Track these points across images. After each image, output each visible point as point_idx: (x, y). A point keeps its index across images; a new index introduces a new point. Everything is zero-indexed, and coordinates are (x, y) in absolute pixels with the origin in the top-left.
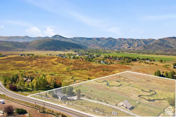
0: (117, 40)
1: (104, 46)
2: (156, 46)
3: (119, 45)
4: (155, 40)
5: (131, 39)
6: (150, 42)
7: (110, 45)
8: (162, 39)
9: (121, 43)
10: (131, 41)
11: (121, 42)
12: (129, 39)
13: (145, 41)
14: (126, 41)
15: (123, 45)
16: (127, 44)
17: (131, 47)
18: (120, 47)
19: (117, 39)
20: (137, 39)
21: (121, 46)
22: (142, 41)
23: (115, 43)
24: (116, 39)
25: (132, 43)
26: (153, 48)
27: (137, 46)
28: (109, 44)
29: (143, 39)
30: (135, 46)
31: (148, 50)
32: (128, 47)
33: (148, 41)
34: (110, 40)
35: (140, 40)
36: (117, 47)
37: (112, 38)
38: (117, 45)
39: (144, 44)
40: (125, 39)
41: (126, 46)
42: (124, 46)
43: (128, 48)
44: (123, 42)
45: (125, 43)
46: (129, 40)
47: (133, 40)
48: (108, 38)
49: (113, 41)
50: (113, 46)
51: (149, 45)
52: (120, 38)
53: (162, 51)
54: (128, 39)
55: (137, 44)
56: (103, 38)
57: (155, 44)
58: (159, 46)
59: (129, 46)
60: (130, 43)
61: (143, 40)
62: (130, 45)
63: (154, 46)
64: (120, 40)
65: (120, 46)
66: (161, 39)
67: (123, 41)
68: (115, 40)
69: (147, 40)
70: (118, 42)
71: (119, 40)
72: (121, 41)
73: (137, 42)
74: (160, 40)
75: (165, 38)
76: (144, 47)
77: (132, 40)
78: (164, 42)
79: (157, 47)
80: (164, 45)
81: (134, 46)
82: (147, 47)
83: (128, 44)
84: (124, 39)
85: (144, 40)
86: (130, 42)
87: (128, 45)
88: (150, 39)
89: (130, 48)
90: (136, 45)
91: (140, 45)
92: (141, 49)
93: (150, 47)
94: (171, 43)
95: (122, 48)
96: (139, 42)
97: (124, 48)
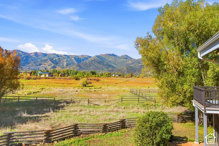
0: (31, 55)
2: (95, 64)
3: (35, 63)
4: (90, 57)
5: (55, 54)
6: (84, 60)
8: (99, 56)
9: (38, 60)
11: (40, 59)
12: (53, 54)
13: (77, 58)
14: (46, 58)
15: (42, 63)
16: (50, 61)
17: (57, 66)
18: (38, 67)
19: (31, 53)
20: (65, 55)
21: (40, 65)
22: (73, 58)
23: (27, 60)
24: (29, 54)
26: (92, 67)
27: (67, 65)
29: (74, 56)
30: (63, 65)
31: (85, 70)
33: (81, 58)
35: (68, 57)
36: (33, 66)
37: (20, 51)
38: (32, 63)
39: (76, 62)
40: (45, 55)
41: (49, 65)
42: (45, 65)
43: (52, 68)
44: (42, 59)
45: (47, 59)
46: (51, 56)
47: (58, 56)
48: (13, 51)
49: (23, 56)
50: (24, 65)
51: (86, 64)
52: (37, 52)
53: (106, 72)
54: (51, 54)
57: (93, 62)
58: (98, 64)
59: (53, 65)
60: (56, 60)
61: (74, 57)
62: (56, 63)
63: (93, 65)
64: (35, 55)
65: (37, 65)
67: (41, 57)
68: (27, 55)
70: (33, 58)
71: (34, 54)
72: (37, 56)
73: (66, 60)
74: (97, 57)
75: (102, 55)
76: (79, 66)
78: (104, 60)
79: (96, 67)
80: (105, 63)
81: (61, 65)
82: (82, 67)
83: (52, 62)
84: (43, 54)
85: (76, 56)
86: (54, 59)
87: (52, 64)
88: (83, 56)
89: (56, 68)
90: (65, 63)
91: (71, 63)
92: (75, 69)
93: (86, 66)
94: (112, 62)
95: (42, 68)
96: (69, 59)
97: (45, 69)
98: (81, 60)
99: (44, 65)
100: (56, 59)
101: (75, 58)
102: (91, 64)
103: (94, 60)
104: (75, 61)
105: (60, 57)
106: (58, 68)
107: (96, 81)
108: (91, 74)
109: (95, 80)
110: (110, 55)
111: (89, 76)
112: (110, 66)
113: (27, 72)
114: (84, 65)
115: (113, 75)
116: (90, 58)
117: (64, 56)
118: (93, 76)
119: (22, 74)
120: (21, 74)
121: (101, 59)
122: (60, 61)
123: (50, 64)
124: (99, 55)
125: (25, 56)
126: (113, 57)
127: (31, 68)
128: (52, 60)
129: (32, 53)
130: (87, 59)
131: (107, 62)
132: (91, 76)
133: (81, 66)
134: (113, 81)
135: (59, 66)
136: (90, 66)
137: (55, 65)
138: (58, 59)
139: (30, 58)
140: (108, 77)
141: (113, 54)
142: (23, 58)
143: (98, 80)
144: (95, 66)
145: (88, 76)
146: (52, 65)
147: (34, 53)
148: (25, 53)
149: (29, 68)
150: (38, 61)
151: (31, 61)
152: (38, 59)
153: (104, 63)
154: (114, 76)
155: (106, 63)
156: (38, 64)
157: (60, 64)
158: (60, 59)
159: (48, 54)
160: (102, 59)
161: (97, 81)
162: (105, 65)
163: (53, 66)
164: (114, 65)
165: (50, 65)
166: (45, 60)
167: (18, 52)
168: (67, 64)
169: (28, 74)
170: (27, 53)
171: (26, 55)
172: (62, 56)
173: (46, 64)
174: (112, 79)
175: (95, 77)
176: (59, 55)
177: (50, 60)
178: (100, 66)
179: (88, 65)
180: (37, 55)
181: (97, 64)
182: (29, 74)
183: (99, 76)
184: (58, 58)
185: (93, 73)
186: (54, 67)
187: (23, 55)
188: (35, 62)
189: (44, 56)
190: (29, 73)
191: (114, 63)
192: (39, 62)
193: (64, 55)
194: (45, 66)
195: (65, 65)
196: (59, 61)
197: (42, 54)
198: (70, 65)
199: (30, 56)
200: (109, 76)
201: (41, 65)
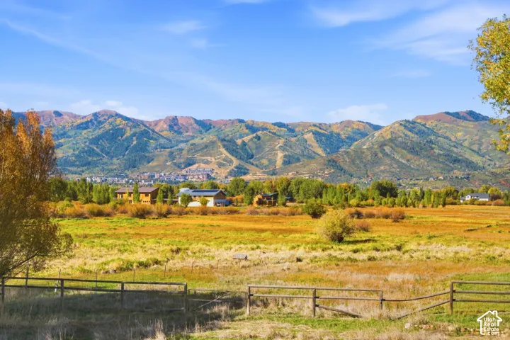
0: (157, 129)
1: (73, 165)
2: (397, 157)
3: (171, 156)
4: (377, 128)
5: (241, 121)
6: (351, 139)
7: (115, 160)
8: (414, 122)
9: (182, 145)
10: (247, 135)
12: (232, 122)
13: (324, 135)
14: (209, 137)
15: (197, 156)
16: (223, 150)
17: (251, 168)
18: (184, 172)
19: (157, 123)
20: (280, 125)
21: (190, 163)
22: (309, 136)
23: (142, 148)
24: (150, 123)
25: (252, 147)
26: (382, 168)
27: (288, 161)
28: (107, 153)
29: (315, 125)
30: (272, 162)
31: (354, 180)
32: (233, 167)
34: (107, 126)
35: (292, 131)
36: (163, 167)
37: (118, 115)
38: (162, 159)
39: (320, 151)
40: (205, 126)
41: (220, 165)
42: (207, 162)
43: (231, 174)
44: (196, 141)
45: (213, 143)
46: (228, 130)
47: (252, 128)
48: (95, 115)
49: (128, 133)
50: (133, 165)
51: (359, 154)
52: (175, 118)
53: (439, 184)
54: (225, 123)
55: (283, 148)
56: (58, 114)
57: (387, 149)
58: (409, 156)
59: (236, 162)
60: (244, 144)
61: (314, 129)
62: (245, 155)
63: (388, 161)
64: (171, 127)
65: (179, 166)
66: (408, 121)
67: (190, 134)
68: (143, 128)
69: (335, 130)
70: (162, 141)
71: (165, 126)
72: (179, 133)
73: (281, 142)
74: (405, 126)
75: (426, 118)
76: (332, 163)
77: (248, 127)
78: (432, 137)
79: (401, 166)
80: (437, 151)
81: (265, 162)
82: (346, 167)
83: (232, 152)
84: (197, 122)
85: (320, 126)
86: (239, 142)
87: (233, 158)
88: (349, 123)
89: (245, 174)
90: (280, 155)
91: (304, 155)
92: (318, 176)
93: (362, 166)
94: (466, 144)
95: (196, 174)
96: (293, 139)
97: (208, 176)
98: (343, 141)
99: (202, 165)
100: (246, 139)
101: (315, 133)
102: (380, 155)
103: (391, 140)
104: (315, 144)
105: (259, 133)
106: (255, 174)
107: (390, 221)
108: (377, 192)
109: (387, 217)
110: (457, 115)
111: (370, 201)
112: (456, 161)
113: (141, 190)
114: (353, 162)
115: (468, 198)
116: (377, 134)
117: (276, 129)
118: (386, 203)
119: (125, 196)
120: (119, 197)
121: (420, 133)
122: (259, 148)
123: (224, 160)
124: (411, 119)
125: (134, 135)
126: (470, 125)
127: (157, 176)
128: (230, 145)
129: (160, 120)
130: (364, 135)
131: (446, 146)
132: (375, 202)
133: (342, 164)
134: (459, 220)
135: (257, 166)
136: (376, 162)
137: (243, 163)
138: (252, 139)
139: (152, 138)
140: (444, 205)
141: (471, 113)
142: (129, 139)
143: (399, 218)
144: (398, 162)
145: (363, 203)
146: (231, 162)
147: (165, 121)
148: (136, 123)
149: (152, 177)
150: (182, 150)
151: (156, 152)
152: (182, 142)
153: (433, 149)
154: (472, 203)
155: (441, 148)
156: (182, 160)
157: (262, 158)
158: (259, 138)
159: (216, 122)
160: (424, 132)
161: (396, 220)
162: (435, 158)
163: (236, 167)
164: (476, 159)
165: (224, 165)
166: (206, 147)
167: (110, 120)
168: (285, 156)
169: (142, 196)
170: (142, 122)
171: (138, 130)
172: (267, 129)
173: (209, 158)
174: (462, 211)
175: (394, 204)
176: (257, 123)
177: (224, 146)
178: (417, 162)
179: (369, 158)
180: (176, 128)
181: (402, 157)
182: (148, 198)
183: (409, 201)
184: (251, 136)
185: (387, 191)
186: (241, 171)
187: (128, 128)
188: (171, 153)
189: (201, 132)
190: (146, 194)
191: (475, 147)
192: (184, 152)
193: (275, 124)
194: (208, 168)
195: (279, 163)
196: (257, 148)
197: (193, 121)
198: (298, 160)
199: (153, 131)
200: (450, 199)
201: (190, 165)
